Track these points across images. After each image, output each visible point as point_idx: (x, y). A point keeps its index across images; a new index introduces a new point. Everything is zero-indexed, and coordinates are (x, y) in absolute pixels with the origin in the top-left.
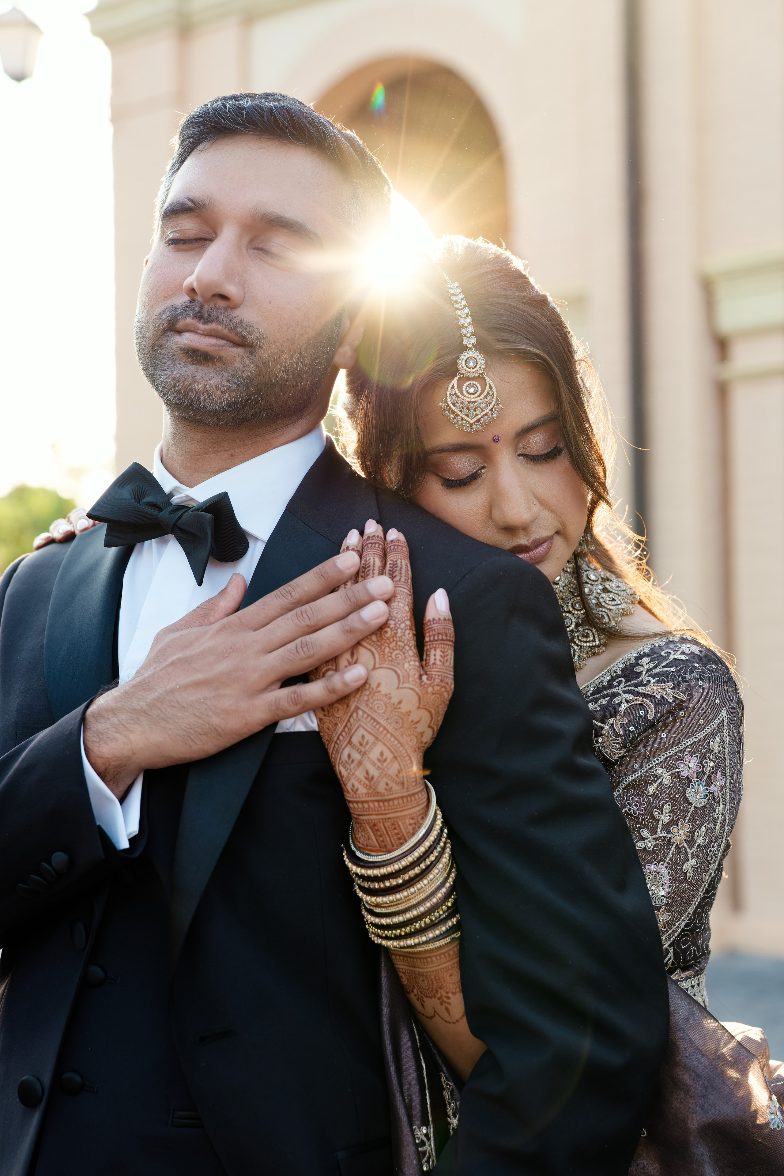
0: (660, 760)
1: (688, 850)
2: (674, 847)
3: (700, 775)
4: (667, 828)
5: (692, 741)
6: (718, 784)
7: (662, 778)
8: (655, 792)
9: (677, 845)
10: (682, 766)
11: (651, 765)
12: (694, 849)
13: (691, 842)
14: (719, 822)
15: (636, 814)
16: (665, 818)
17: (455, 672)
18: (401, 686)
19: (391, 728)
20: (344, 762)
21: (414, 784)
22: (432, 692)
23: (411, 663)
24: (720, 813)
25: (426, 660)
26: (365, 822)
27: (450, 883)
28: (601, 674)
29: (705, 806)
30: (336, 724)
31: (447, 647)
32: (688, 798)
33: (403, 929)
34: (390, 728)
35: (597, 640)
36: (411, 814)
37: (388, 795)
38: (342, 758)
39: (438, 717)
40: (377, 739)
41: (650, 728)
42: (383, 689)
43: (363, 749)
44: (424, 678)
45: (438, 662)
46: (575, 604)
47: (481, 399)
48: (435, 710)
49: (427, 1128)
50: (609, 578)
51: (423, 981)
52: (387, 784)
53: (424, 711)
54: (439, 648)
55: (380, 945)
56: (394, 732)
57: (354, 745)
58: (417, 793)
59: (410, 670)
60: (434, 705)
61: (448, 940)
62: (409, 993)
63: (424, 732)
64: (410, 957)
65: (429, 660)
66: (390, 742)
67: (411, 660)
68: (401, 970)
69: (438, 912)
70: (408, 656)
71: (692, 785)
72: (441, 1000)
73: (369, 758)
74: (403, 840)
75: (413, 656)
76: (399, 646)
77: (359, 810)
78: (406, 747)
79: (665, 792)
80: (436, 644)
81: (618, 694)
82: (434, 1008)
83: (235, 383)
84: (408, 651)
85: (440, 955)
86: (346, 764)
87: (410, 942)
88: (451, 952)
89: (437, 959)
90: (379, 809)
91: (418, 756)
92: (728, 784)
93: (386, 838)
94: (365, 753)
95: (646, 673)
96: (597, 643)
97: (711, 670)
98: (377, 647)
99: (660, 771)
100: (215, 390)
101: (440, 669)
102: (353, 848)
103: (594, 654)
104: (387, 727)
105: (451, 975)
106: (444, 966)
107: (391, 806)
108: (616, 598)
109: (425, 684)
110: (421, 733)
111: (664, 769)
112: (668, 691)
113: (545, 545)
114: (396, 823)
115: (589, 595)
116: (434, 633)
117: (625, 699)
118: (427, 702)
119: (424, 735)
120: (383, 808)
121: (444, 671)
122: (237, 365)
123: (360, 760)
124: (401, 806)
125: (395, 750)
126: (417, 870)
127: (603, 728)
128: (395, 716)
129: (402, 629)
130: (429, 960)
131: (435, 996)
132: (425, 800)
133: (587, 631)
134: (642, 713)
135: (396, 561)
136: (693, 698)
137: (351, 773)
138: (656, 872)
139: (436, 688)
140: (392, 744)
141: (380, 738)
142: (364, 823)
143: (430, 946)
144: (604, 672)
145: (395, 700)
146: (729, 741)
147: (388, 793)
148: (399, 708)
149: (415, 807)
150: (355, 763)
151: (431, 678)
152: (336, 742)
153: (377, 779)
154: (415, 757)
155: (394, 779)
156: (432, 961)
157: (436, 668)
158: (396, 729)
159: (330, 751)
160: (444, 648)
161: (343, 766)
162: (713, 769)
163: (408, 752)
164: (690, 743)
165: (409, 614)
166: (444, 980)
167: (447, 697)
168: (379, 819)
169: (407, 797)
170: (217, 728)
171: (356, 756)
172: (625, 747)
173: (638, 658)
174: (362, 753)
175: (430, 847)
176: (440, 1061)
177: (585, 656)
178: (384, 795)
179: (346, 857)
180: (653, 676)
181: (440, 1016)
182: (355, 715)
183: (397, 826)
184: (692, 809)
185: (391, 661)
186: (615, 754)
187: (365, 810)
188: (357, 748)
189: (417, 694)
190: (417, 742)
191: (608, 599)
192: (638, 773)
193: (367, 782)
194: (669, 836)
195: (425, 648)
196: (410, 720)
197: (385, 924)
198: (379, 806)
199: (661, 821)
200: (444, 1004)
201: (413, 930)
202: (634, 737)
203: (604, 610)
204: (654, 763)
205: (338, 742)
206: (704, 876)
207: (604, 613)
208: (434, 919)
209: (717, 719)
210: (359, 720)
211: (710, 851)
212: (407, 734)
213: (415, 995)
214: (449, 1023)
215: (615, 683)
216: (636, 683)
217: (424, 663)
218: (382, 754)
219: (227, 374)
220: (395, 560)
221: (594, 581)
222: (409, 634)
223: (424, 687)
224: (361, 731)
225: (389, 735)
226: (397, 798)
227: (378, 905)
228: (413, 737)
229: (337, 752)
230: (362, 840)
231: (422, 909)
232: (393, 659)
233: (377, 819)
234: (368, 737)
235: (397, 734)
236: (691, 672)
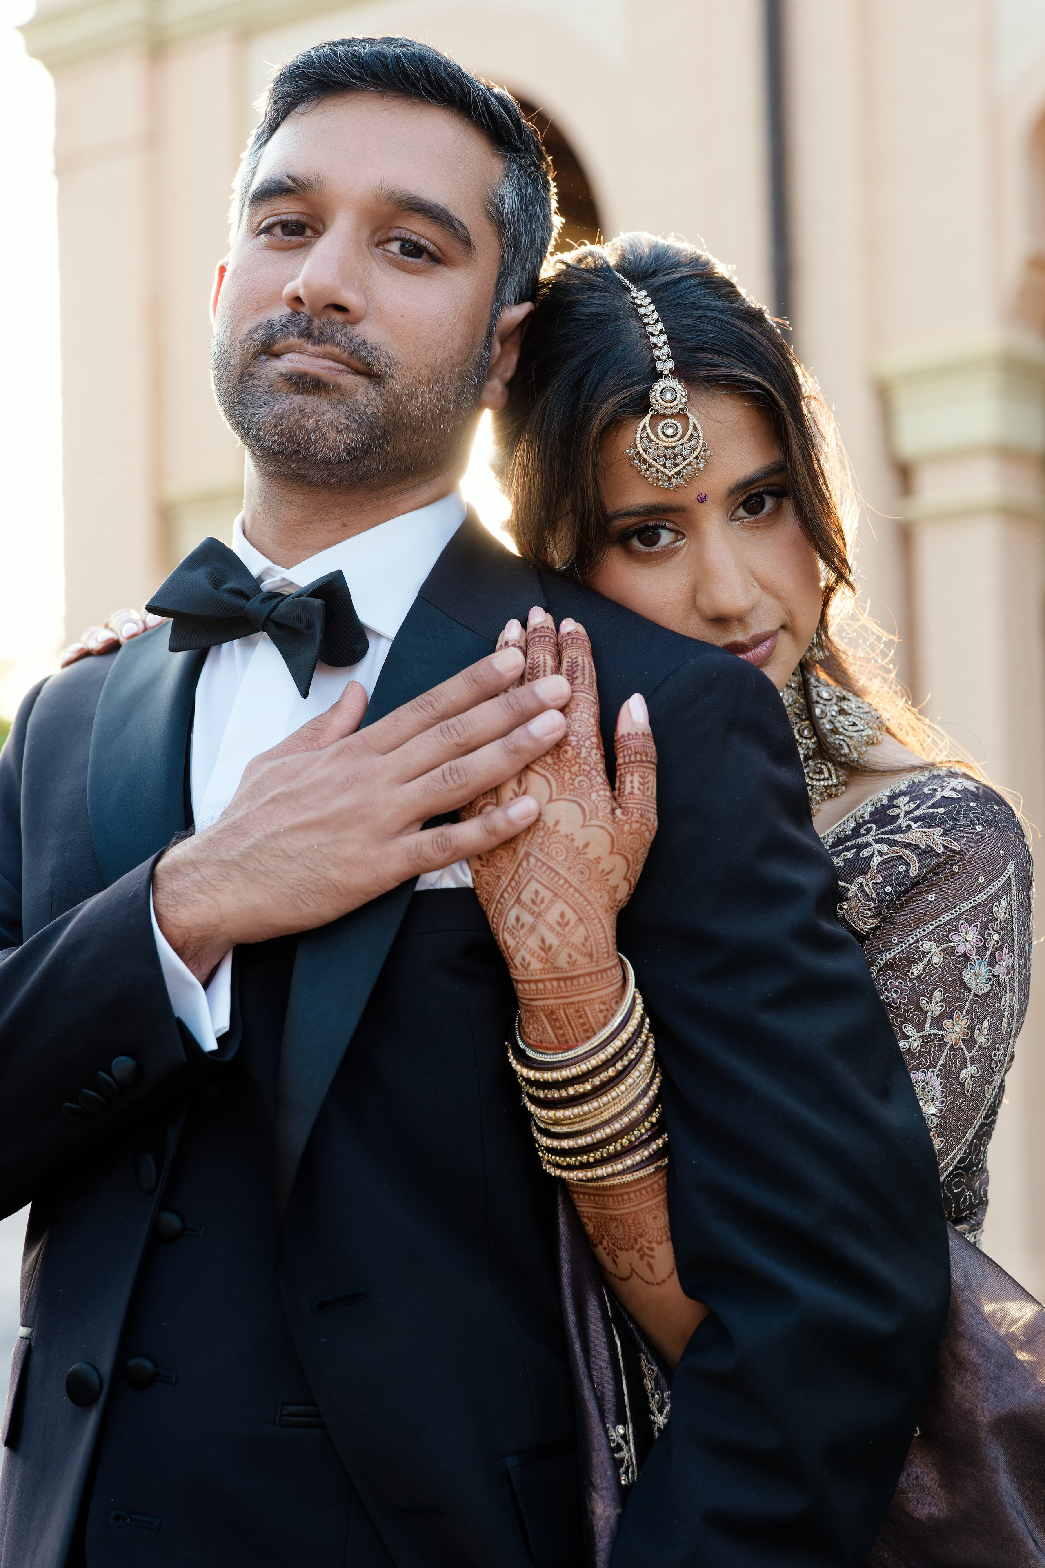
0: (928, 931)
1: (966, 1053)
2: (947, 1048)
3: (981, 950)
4: (938, 1022)
5: (970, 906)
6: (1004, 964)
7: (930, 955)
8: (922, 974)
9: (952, 1045)
10: (957, 938)
11: (915, 938)
12: (974, 1052)
13: (970, 1041)
14: (1006, 1016)
15: (896, 1004)
16: (935, 1009)
17: (658, 805)
18: (587, 823)
19: (575, 880)
20: (511, 927)
21: (606, 955)
22: (629, 831)
23: (600, 794)
24: (1007, 1004)
25: (619, 789)
26: (539, 1009)
27: (654, 1091)
28: (842, 821)
29: (988, 993)
30: (499, 877)
31: (648, 770)
32: (965, 983)
33: (592, 1155)
34: (573, 881)
35: (834, 777)
36: (602, 997)
37: (571, 971)
38: (507, 922)
39: (636, 866)
40: (556, 894)
41: (912, 888)
42: (563, 829)
43: (536, 909)
44: (618, 812)
45: (636, 791)
46: (803, 730)
47: (683, 444)
48: (633, 855)
49: (625, 1427)
50: (847, 697)
51: (617, 1227)
52: (570, 956)
53: (618, 856)
54: (636, 772)
55: (560, 1179)
56: (578, 885)
57: (524, 904)
58: (610, 968)
59: (599, 802)
60: (632, 848)
61: (651, 1169)
62: (596, 1246)
63: (618, 886)
64: (599, 1195)
65: (624, 788)
66: (573, 899)
67: (600, 789)
68: (585, 1214)
69: (639, 1131)
70: (595, 784)
71: (971, 964)
72: (642, 1253)
73: (545, 921)
74: (590, 1033)
75: (602, 784)
76: (584, 770)
77: (531, 992)
78: (595, 905)
79: (934, 974)
80: (633, 767)
81: (868, 845)
82: (630, 1264)
83: (356, 421)
84: (595, 777)
85: (640, 1190)
86: (513, 930)
87: (601, 1171)
88: (656, 1186)
89: (636, 1196)
90: (559, 990)
91: (611, 919)
92: (1016, 965)
93: (567, 1030)
94: (539, 914)
95: (905, 816)
96: (835, 781)
97: (991, 812)
98: (553, 772)
99: (927, 945)
100: (330, 428)
101: (639, 800)
102: (522, 1046)
103: (830, 796)
104: (569, 879)
105: (655, 1218)
106: (645, 1205)
107: (575, 986)
108: (857, 723)
109: (620, 820)
110: (614, 887)
111: (933, 943)
112: (936, 839)
113: (768, 643)
114: (581, 1009)
115: (822, 718)
116: (630, 751)
117: (878, 851)
118: (623, 845)
119: (619, 890)
120: (564, 989)
121: (645, 803)
122: (359, 397)
123: (533, 924)
124: (589, 985)
125: (580, 910)
126: (611, 1072)
127: (849, 890)
128: (580, 863)
129: (587, 748)
130: (626, 1197)
131: (633, 1248)
132: (620, 978)
133: (819, 765)
134: (902, 868)
135: (576, 658)
136: (970, 848)
137: (521, 943)
138: (924, 1081)
139: (635, 826)
140: (576, 901)
141: (559, 894)
142: (538, 1011)
143: (629, 1178)
144: (846, 818)
145: (579, 843)
146: (1018, 906)
147: (572, 968)
148: (585, 853)
149: (608, 987)
150: (526, 928)
151: (628, 812)
152: (499, 902)
153: (557, 949)
154: (607, 919)
155: (579, 949)
156: (630, 1199)
157: (633, 799)
158: (582, 882)
159: (490, 914)
160: (644, 773)
161: (509, 933)
162: (998, 944)
163: (598, 912)
164: (967, 908)
165: (595, 728)
166: (647, 1224)
167: (649, 837)
168: (559, 1005)
169: (595, 973)
170: (337, 884)
171: (527, 919)
172: (879, 914)
173: (891, 798)
174: (535, 915)
175: (628, 1041)
176: (639, 1338)
177: (818, 798)
178: (566, 971)
179: (512, 1057)
180: (915, 820)
181: (638, 1275)
182: (525, 863)
183: (582, 1013)
184: (971, 997)
185: (573, 790)
186: (865, 924)
187: (539, 991)
188: (528, 908)
189: (610, 834)
190: (609, 899)
191: (847, 723)
192: (898, 949)
193: (542, 954)
194: (941, 1033)
195: (618, 773)
196: (600, 870)
197: (567, 1147)
198: (559, 986)
199: (930, 1012)
200: (645, 1257)
201: (605, 1155)
202: (890, 902)
203: (842, 737)
204: (919, 935)
205: (502, 900)
206: (986, 1089)
207: (842, 743)
208: (633, 1139)
209: (1002, 877)
210: (531, 870)
211: (995, 1055)
212: (596, 888)
213: (605, 1249)
214: (653, 1284)
215: (863, 831)
216: (891, 830)
217: (617, 793)
218: (562, 915)
219: (345, 407)
220: (574, 657)
221: (826, 700)
222: (596, 754)
223: (618, 824)
224: (534, 885)
225: (571, 890)
226: (584, 975)
227: (556, 1123)
228: (604, 892)
229: (501, 914)
230: (533, 1035)
231: (617, 1126)
232: (575, 788)
233: (555, 1005)
234: (543, 892)
235: (583, 888)
236: (966, 814)
